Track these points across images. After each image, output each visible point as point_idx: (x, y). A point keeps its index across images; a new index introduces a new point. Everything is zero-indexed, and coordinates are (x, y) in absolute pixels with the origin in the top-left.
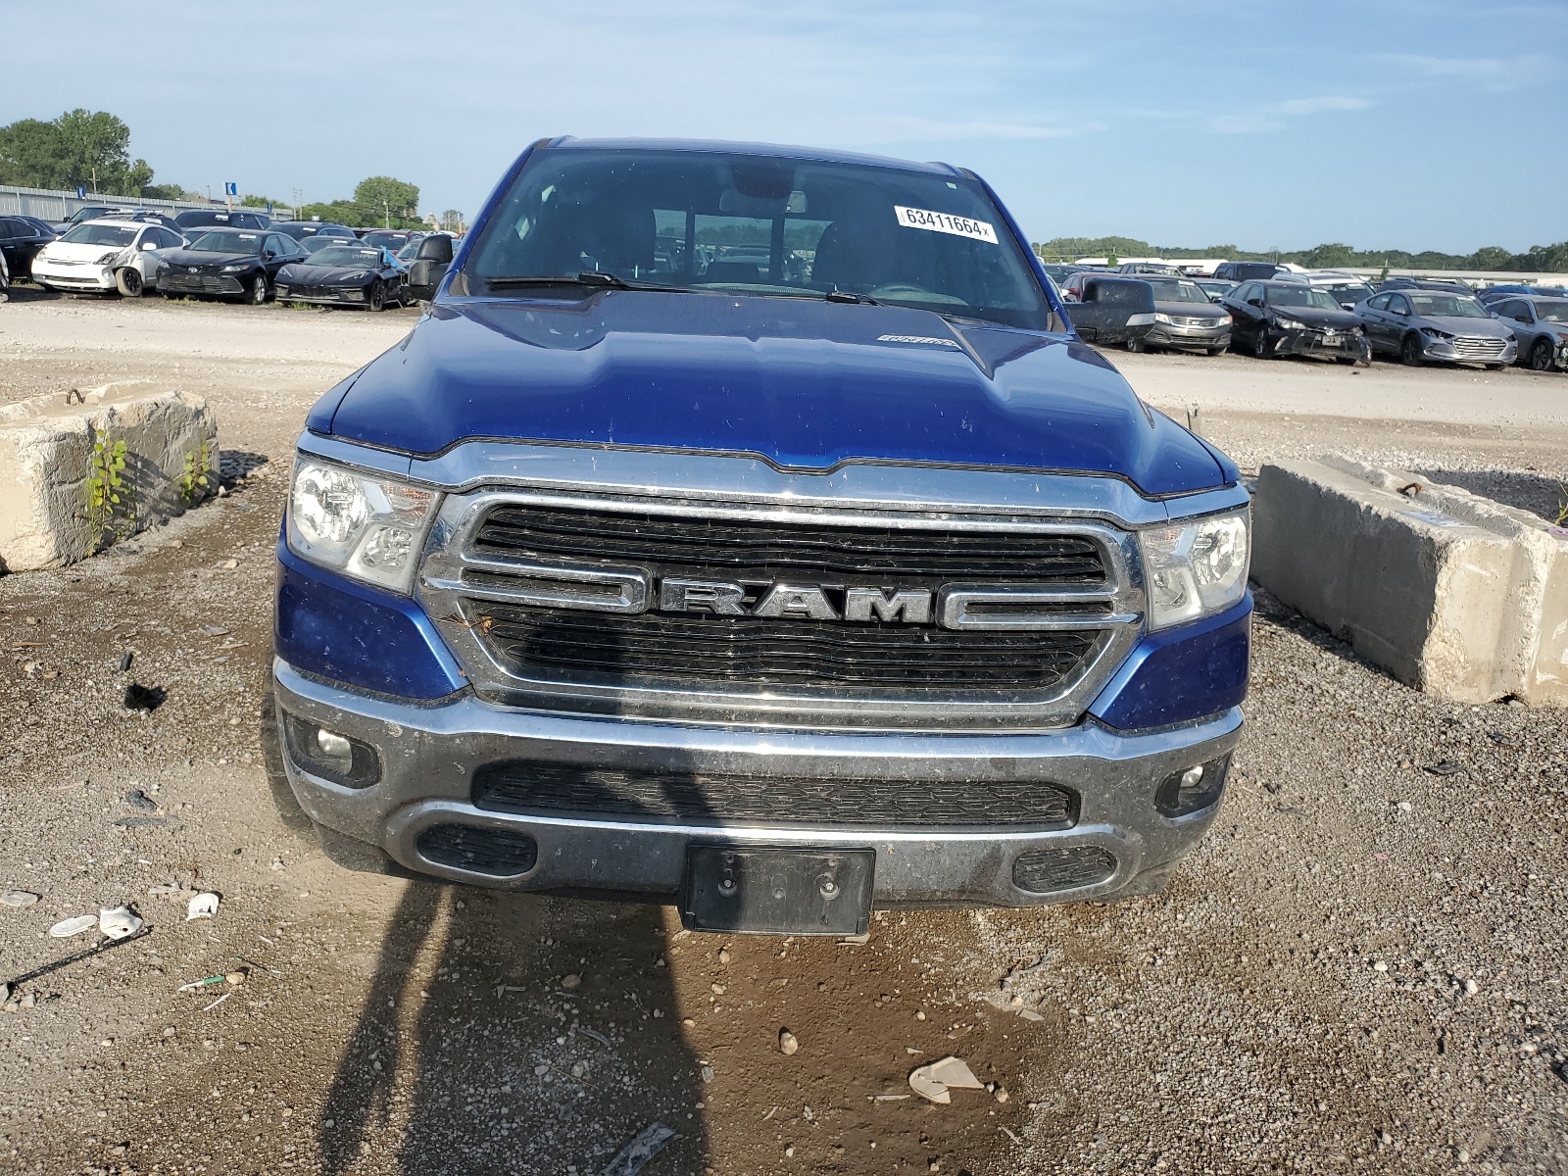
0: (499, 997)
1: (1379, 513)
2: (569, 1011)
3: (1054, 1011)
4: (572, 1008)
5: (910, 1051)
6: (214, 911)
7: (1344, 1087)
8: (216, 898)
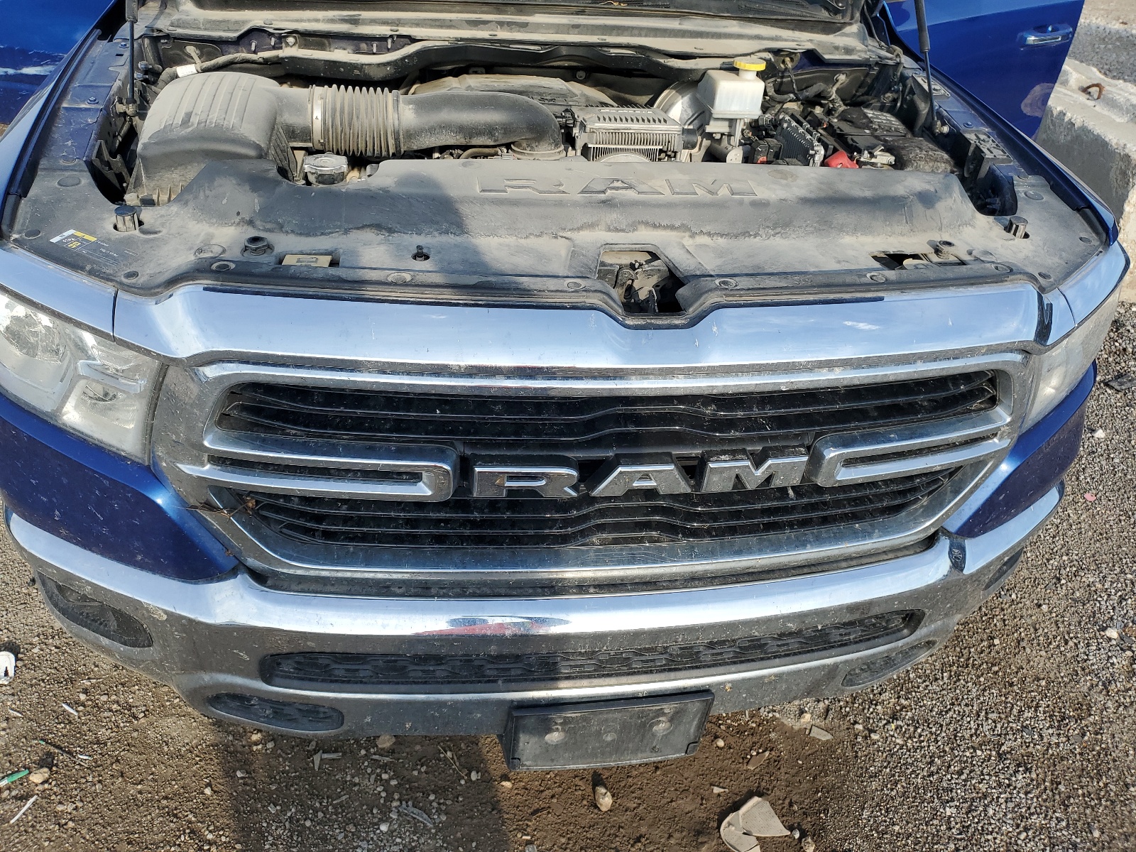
0: (316, 768)
1: (1072, 120)
2: (387, 781)
3: (840, 726)
4: (391, 778)
5: (716, 790)
6: (11, 673)
7: (1108, 803)
8: (12, 657)
